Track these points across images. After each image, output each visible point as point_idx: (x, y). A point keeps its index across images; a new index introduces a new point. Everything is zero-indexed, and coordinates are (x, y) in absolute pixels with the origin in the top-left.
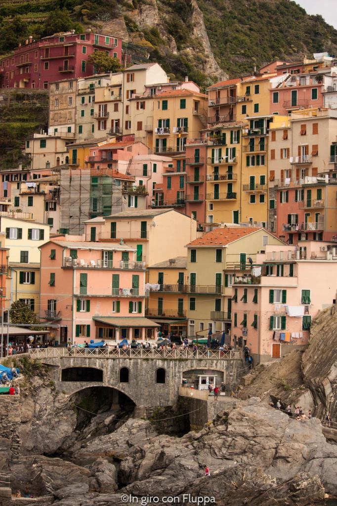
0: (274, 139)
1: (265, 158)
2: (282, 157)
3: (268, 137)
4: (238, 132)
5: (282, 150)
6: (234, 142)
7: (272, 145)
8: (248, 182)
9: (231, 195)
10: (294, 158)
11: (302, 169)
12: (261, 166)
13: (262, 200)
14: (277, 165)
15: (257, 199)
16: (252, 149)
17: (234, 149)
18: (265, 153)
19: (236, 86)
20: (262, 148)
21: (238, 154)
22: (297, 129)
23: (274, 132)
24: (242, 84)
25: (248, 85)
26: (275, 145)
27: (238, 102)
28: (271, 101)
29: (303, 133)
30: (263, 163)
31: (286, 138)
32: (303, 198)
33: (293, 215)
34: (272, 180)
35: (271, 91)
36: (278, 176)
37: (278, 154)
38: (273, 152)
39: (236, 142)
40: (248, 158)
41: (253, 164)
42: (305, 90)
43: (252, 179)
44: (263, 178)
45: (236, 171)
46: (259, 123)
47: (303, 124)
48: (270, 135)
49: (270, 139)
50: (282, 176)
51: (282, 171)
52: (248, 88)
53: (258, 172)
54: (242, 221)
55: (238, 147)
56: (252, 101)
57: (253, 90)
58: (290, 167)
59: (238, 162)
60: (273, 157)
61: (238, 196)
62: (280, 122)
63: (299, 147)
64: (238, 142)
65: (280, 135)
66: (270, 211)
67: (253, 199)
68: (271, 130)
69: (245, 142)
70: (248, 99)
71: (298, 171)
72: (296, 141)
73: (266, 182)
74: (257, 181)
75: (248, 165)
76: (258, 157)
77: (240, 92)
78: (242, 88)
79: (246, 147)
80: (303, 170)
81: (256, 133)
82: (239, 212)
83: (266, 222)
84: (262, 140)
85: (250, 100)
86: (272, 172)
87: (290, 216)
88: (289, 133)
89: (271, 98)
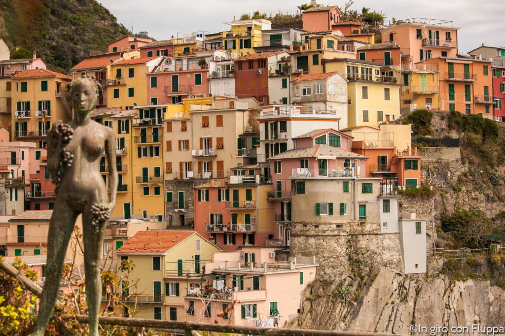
0: (170, 129)
1: (160, 150)
2: (180, 149)
3: (162, 128)
4: (127, 122)
5: (180, 142)
6: (122, 132)
7: (167, 136)
8: (141, 174)
9: (122, 188)
10: (196, 151)
12: (154, 157)
13: (157, 191)
14: (175, 157)
15: (152, 191)
16: (144, 139)
17: (122, 140)
18: (160, 144)
19: (106, 69)
20: (156, 139)
21: (127, 144)
22: (198, 121)
23: (169, 123)
24: (112, 66)
25: (119, 68)
26: (173, 136)
27: (109, 86)
28: (148, 86)
29: (206, 125)
30: (157, 154)
31: (184, 129)
32: (228, 199)
33: (217, 215)
34: (169, 171)
35: (148, 75)
36: (176, 168)
37: (175, 146)
38: (169, 143)
39: (125, 132)
40: (139, 149)
41: (145, 155)
42: (189, 76)
43: (145, 171)
44: (157, 170)
45: (125, 162)
46: (150, 113)
47: (205, 115)
48: (165, 125)
49: (165, 130)
50: (181, 169)
51: (181, 164)
52: (119, 71)
53: (152, 163)
54: (135, 213)
55: (127, 138)
56: (125, 85)
57: (125, 72)
58: (189, 160)
59: (128, 152)
60: (169, 148)
61: (129, 188)
62: (173, 112)
63: (201, 139)
64: (128, 132)
65: (177, 127)
66: (167, 204)
67: (146, 191)
68: (166, 121)
69: (136, 133)
70: (119, 83)
71: (200, 164)
72: (196, 133)
73: (161, 174)
74: (151, 173)
75: (140, 156)
76: (151, 148)
77: (111, 75)
78: (112, 70)
79: (136, 137)
80: (205, 163)
81: (146, 123)
82: (131, 204)
83: (162, 215)
84: (156, 130)
85: (121, 83)
86: (169, 165)
87: (212, 216)
88: (188, 125)
89: (148, 83)
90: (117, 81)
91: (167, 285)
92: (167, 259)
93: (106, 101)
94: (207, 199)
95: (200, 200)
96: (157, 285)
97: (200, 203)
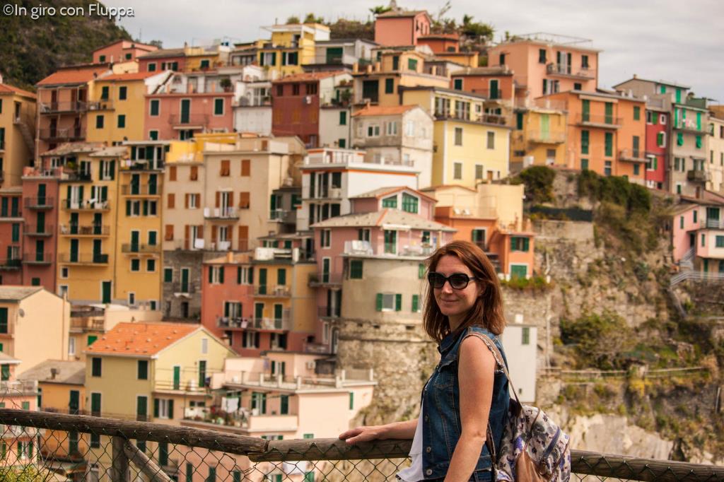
0: (173, 177)
1: (158, 207)
2: (187, 206)
3: (162, 175)
4: (113, 164)
5: (187, 196)
6: (104, 177)
7: (169, 187)
8: (129, 240)
9: (100, 258)
10: (209, 210)
11: (222, 227)
12: (150, 216)
13: (151, 265)
14: (179, 218)
15: (143, 266)
16: (136, 191)
17: (105, 189)
18: (158, 198)
19: (87, 86)
20: (153, 190)
21: (111, 196)
22: (215, 166)
23: (173, 168)
24: (96, 82)
25: (106, 85)
26: (178, 187)
27: (89, 111)
28: (147, 113)
29: (225, 172)
30: (154, 212)
31: (194, 178)
32: (251, 280)
33: (234, 304)
34: (170, 237)
35: (147, 98)
36: (179, 234)
37: (179, 202)
38: (172, 198)
39: (109, 178)
40: (128, 203)
41: (137, 212)
42: (205, 101)
43: (135, 235)
44: (152, 236)
45: (107, 221)
46: (146, 152)
47: (225, 159)
48: (167, 171)
49: (167, 177)
50: (187, 235)
51: (187, 228)
52: (106, 90)
53: (144, 225)
54: (118, 296)
55: (112, 186)
56: (113, 110)
57: (114, 92)
58: (199, 222)
59: (112, 207)
60: (171, 204)
61: (111, 259)
62: (180, 152)
63: (218, 194)
64: (113, 178)
65: (183, 174)
66: (165, 286)
67: (135, 265)
68: (169, 164)
69: (123, 180)
70: (105, 107)
71: (214, 229)
72: (211, 184)
73: (158, 240)
74: (144, 239)
75: (128, 213)
76: (146, 202)
77: (93, 94)
78: (95, 88)
79: (125, 187)
80: (222, 229)
81: (140, 167)
82: (112, 283)
83: (156, 300)
84: (153, 178)
85: (108, 107)
86: (170, 228)
87: (227, 305)
88: (201, 172)
89: (147, 109)
90: (102, 104)
91: (156, 402)
92: (158, 364)
93: (85, 133)
94: (222, 280)
95: (211, 281)
96: (142, 401)
97: (211, 286)
